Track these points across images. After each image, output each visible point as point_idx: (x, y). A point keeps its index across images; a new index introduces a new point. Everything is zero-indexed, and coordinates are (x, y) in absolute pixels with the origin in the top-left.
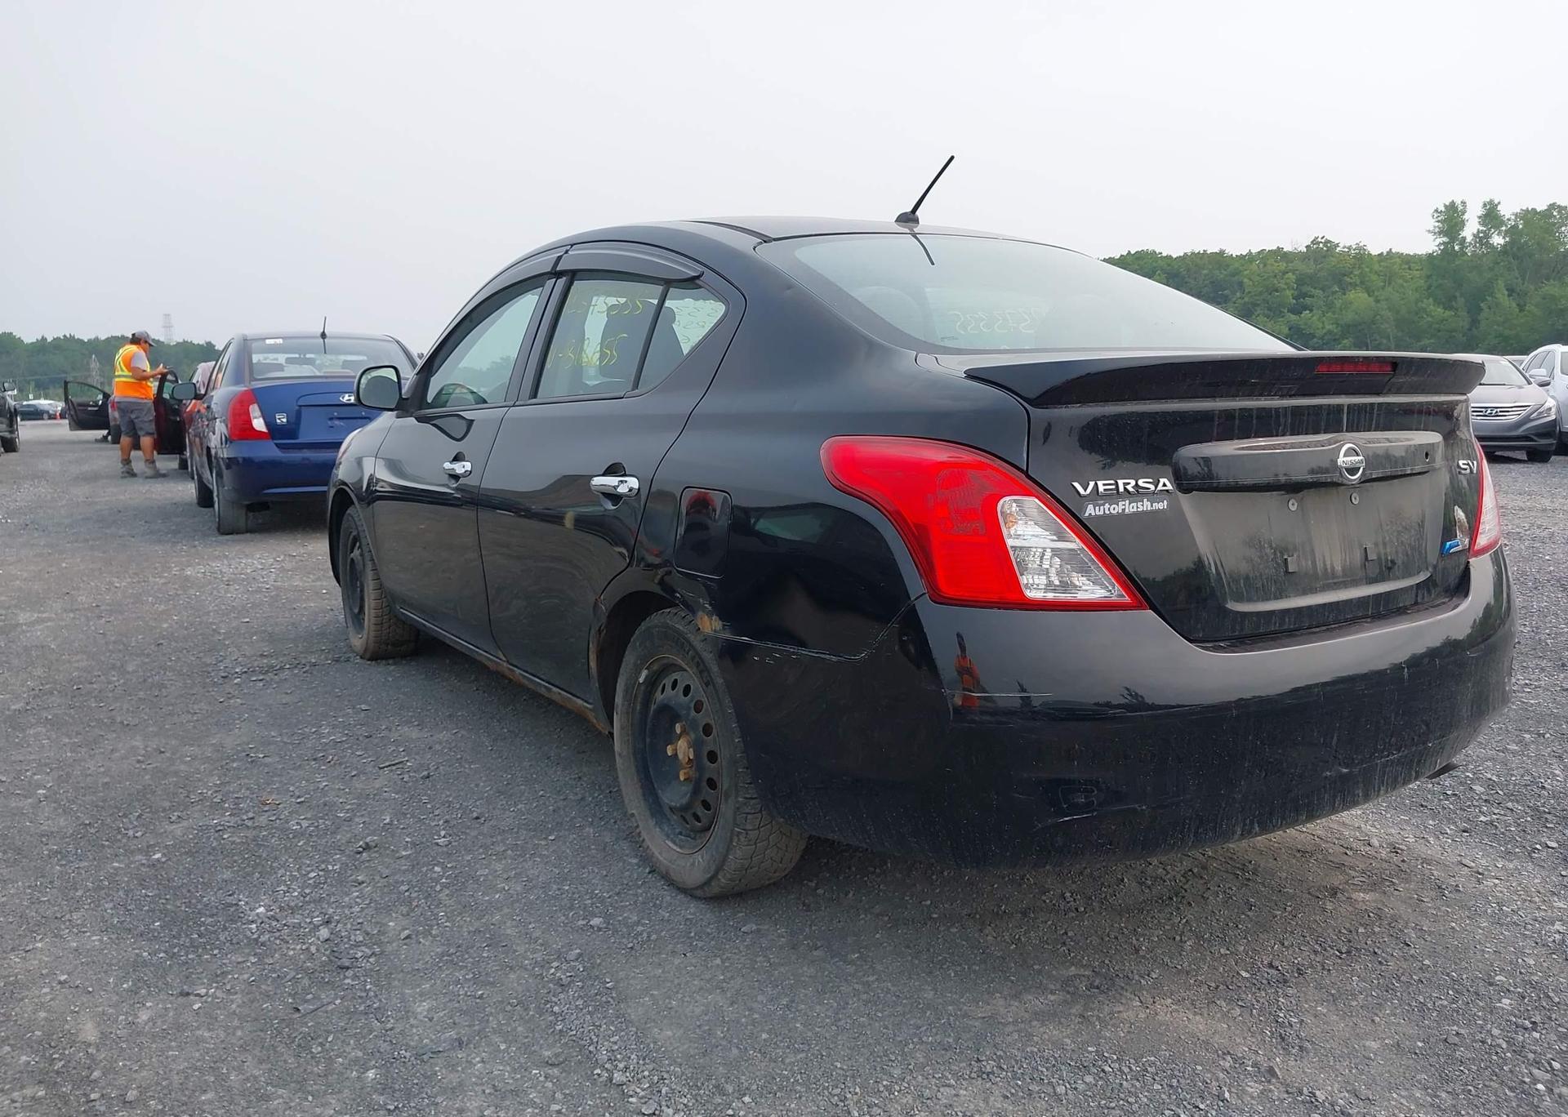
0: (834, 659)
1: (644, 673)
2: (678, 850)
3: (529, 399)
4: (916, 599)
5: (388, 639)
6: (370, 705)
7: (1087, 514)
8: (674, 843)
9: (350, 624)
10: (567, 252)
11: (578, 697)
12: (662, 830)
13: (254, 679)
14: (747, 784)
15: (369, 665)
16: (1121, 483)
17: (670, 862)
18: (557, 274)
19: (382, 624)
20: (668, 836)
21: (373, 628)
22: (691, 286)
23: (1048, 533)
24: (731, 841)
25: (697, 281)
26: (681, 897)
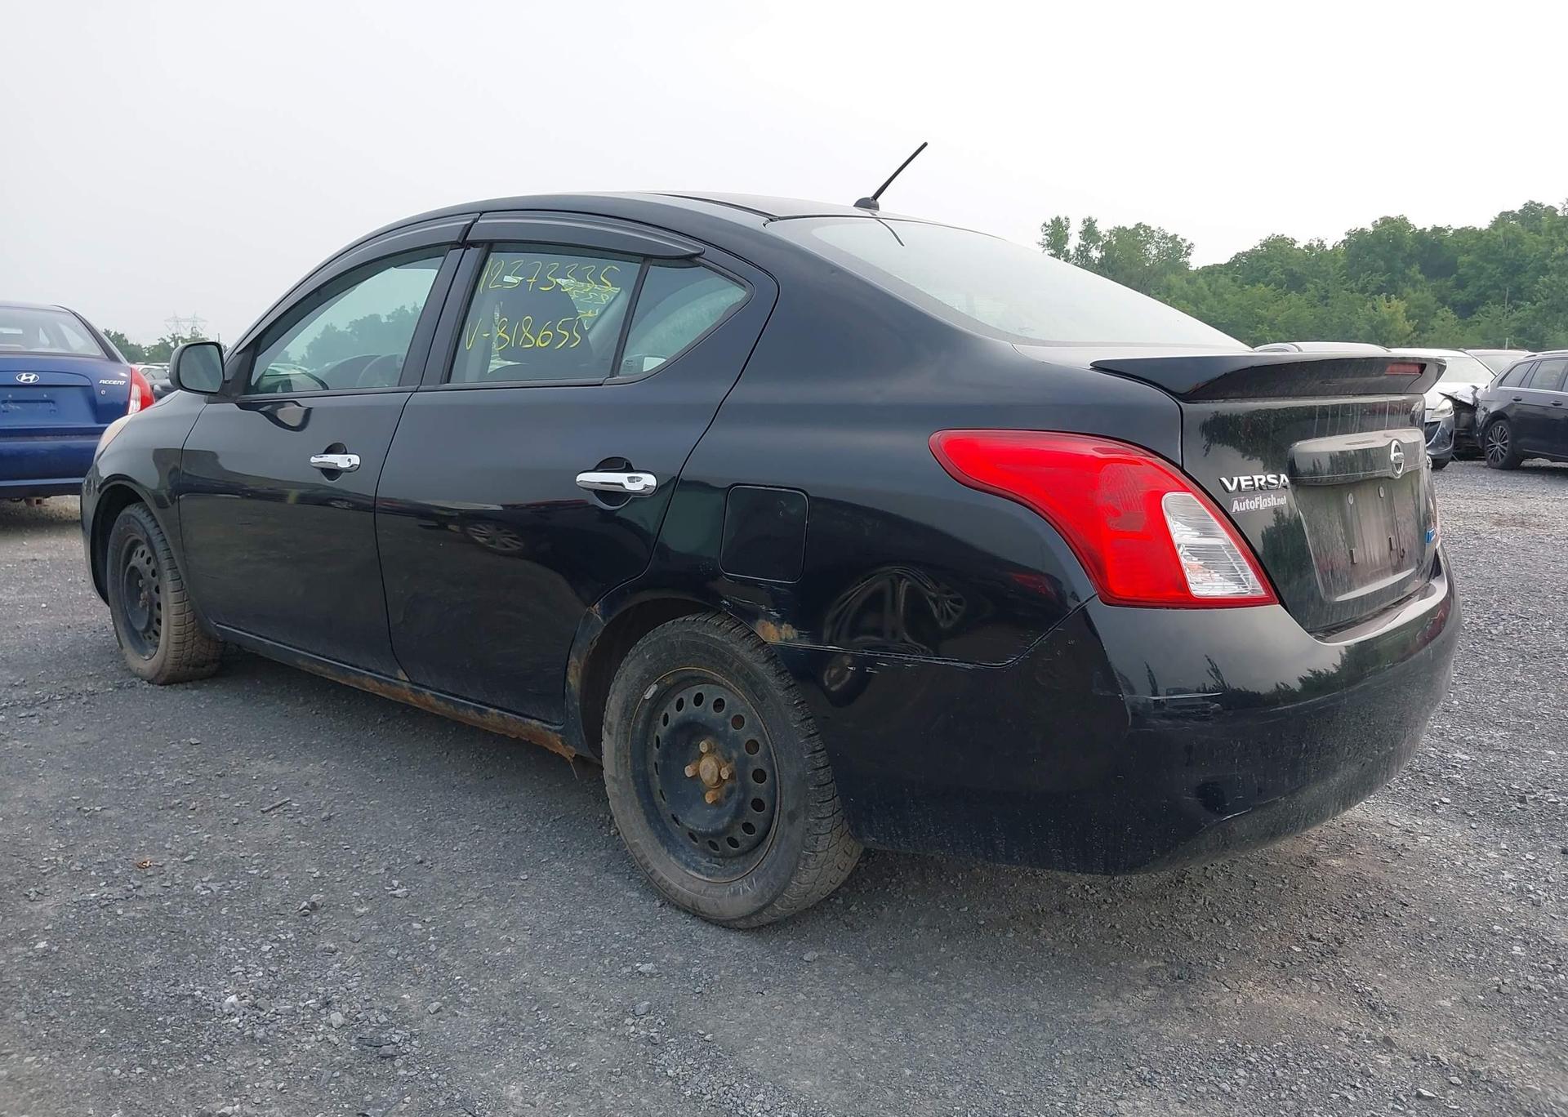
0: (969, 666)
1: (653, 689)
2: (706, 879)
3: (441, 383)
4: (1087, 601)
5: (190, 660)
6: (198, 738)
7: (1234, 511)
8: (698, 871)
9: (126, 642)
10: (476, 220)
11: (533, 718)
12: (678, 858)
13: (23, 714)
14: (819, 802)
15: (163, 690)
16: (1256, 478)
17: (699, 892)
18: (464, 243)
19: (184, 642)
20: (688, 865)
21: (172, 647)
22: (687, 265)
23: (1190, 529)
24: (797, 864)
25: (697, 259)
26: (712, 929)
